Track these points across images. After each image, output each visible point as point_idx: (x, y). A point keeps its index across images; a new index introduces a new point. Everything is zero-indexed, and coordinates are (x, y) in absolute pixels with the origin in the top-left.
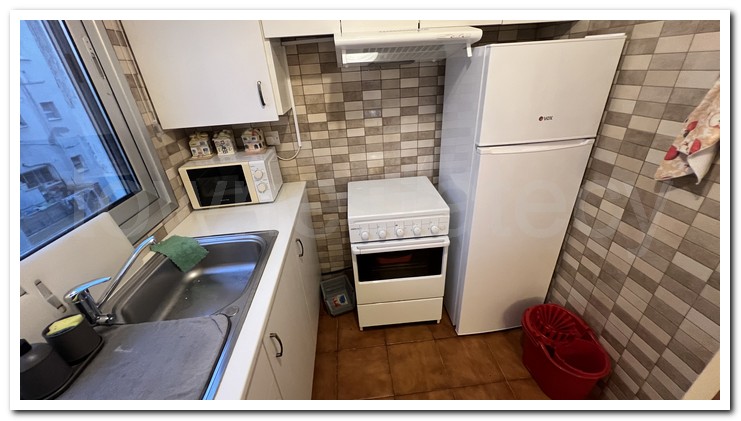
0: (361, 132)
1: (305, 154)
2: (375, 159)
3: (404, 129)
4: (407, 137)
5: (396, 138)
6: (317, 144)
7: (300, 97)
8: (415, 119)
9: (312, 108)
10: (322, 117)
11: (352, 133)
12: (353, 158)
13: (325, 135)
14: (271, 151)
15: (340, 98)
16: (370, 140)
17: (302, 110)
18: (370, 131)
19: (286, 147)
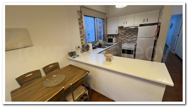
0: (128, 36)
1: (120, 39)
2: (129, 40)
3: (134, 36)
6: (122, 38)
7: (121, 32)
9: (122, 33)
10: (123, 34)
11: (126, 37)
12: (126, 40)
13: (123, 37)
14: (116, 38)
15: (126, 32)
16: (129, 38)
17: (121, 33)
19: (118, 38)
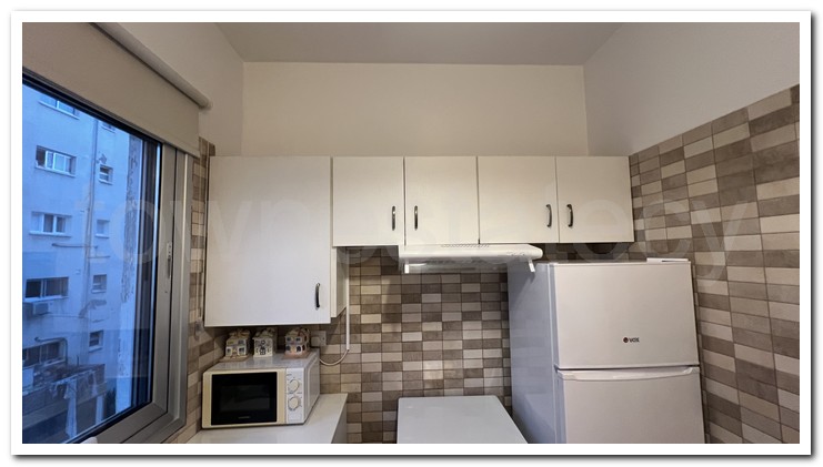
0: (417, 337)
1: (352, 359)
2: (432, 369)
3: (466, 336)
4: (470, 345)
5: (458, 345)
6: (367, 348)
7: (357, 297)
8: (478, 325)
9: (367, 308)
10: (377, 318)
11: (408, 337)
12: (407, 366)
13: (377, 338)
14: (314, 354)
15: (398, 299)
16: (427, 346)
17: (357, 310)
18: (428, 336)
19: (333, 349)
